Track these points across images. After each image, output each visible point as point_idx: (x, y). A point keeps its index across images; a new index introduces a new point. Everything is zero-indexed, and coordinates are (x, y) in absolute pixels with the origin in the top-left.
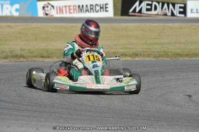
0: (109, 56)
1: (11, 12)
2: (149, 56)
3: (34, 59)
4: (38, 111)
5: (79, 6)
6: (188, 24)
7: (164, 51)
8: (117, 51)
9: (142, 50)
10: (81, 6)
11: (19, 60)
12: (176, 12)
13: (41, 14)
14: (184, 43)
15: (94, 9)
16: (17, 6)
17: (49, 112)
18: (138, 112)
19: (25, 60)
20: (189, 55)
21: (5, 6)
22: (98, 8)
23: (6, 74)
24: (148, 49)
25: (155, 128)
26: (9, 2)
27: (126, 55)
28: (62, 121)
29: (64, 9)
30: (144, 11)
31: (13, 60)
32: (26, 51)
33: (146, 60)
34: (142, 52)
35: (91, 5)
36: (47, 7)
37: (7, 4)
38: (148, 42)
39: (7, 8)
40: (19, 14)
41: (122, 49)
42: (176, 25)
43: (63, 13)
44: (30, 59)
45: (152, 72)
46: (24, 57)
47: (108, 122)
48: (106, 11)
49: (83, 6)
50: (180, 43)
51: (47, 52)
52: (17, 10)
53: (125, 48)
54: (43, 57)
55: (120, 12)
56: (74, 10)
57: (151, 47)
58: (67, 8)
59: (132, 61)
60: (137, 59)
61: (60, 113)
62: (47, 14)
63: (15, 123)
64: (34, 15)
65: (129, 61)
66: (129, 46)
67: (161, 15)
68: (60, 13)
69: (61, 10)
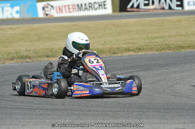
0: (113, 52)
1: (11, 14)
2: (151, 49)
3: (39, 59)
4: (50, 110)
5: (78, 5)
6: (186, 17)
7: (166, 44)
8: (120, 46)
9: (144, 44)
10: (80, 5)
11: (25, 61)
12: (173, 6)
13: (41, 14)
14: (184, 36)
15: (93, 6)
16: (17, 8)
17: (61, 110)
18: (147, 105)
19: (31, 60)
20: (191, 46)
21: (6, 9)
22: (97, 6)
23: (14, 75)
24: (151, 43)
25: (167, 119)
26: (9, 5)
27: (129, 50)
28: (75, 117)
29: (63, 8)
30: (142, 6)
31: (19, 61)
32: (31, 52)
33: (149, 54)
34: (145, 46)
35: (89, 3)
36: (47, 7)
37: (7, 6)
38: (150, 36)
39: (8, 11)
40: (21, 15)
41: (124, 44)
42: (175, 18)
43: (62, 12)
44: (36, 59)
45: (157, 65)
46: (29, 57)
47: (120, 116)
48: (105, 8)
50: (181, 35)
51: (52, 51)
52: (17, 12)
53: (128, 43)
54: (48, 57)
55: (118, 8)
56: (73, 8)
58: (67, 8)
59: (136, 55)
60: (140, 53)
61: (71, 110)
63: (30, 122)
64: (34, 16)
65: (132, 56)
66: (131, 41)
67: (158, 9)
68: (60, 13)
69: (60, 10)
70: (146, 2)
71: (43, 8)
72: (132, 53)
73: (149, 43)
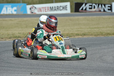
1: (12, 12)
5: (51, 7)
10: (52, 8)
13: (29, 12)
15: (59, 8)
16: (15, 8)
22: (61, 8)
26: (10, 6)
29: (42, 9)
30: (88, 9)
31: (14, 39)
35: (57, 7)
36: (33, 8)
37: (9, 7)
39: (10, 10)
40: (17, 13)
46: (20, 37)
48: (66, 10)
49: (53, 7)
52: (15, 10)
53: (78, 31)
55: (74, 10)
56: (48, 9)
58: (44, 9)
62: (32, 13)
67: (97, 11)
68: (40, 12)
69: (40, 10)
70: (90, 7)
71: (30, 9)
72: (80, 37)
73: (90, 31)
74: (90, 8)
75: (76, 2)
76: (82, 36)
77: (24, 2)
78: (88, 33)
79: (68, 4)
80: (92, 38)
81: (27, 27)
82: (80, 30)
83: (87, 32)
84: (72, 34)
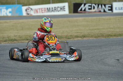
0: (68, 38)
1: (6, 13)
5: (47, 8)
10: (49, 9)
11: (14, 42)
12: (107, 10)
13: (24, 14)
15: (57, 9)
16: (10, 10)
19: (17, 42)
21: (3, 10)
22: (59, 9)
26: (5, 7)
27: (78, 37)
29: (38, 10)
30: (87, 10)
35: (55, 8)
36: (28, 9)
37: (4, 9)
39: (4, 11)
40: (12, 14)
41: (75, 33)
43: (38, 13)
44: (20, 41)
46: (16, 40)
48: (64, 11)
49: (50, 8)
51: (30, 37)
52: (10, 12)
54: (28, 40)
55: (72, 11)
56: (45, 10)
57: (93, 31)
58: (41, 10)
62: (28, 14)
64: (20, 15)
67: (97, 12)
68: (36, 13)
69: (36, 11)
70: (90, 7)
71: (26, 10)
72: (80, 39)
73: (90, 32)
74: (89, 9)
75: (74, 2)
76: (81, 38)
77: (19, 3)
78: (88, 35)
79: (66, 5)
80: (92, 40)
81: (22, 29)
82: (80, 31)
83: (87, 33)
84: (71, 36)
